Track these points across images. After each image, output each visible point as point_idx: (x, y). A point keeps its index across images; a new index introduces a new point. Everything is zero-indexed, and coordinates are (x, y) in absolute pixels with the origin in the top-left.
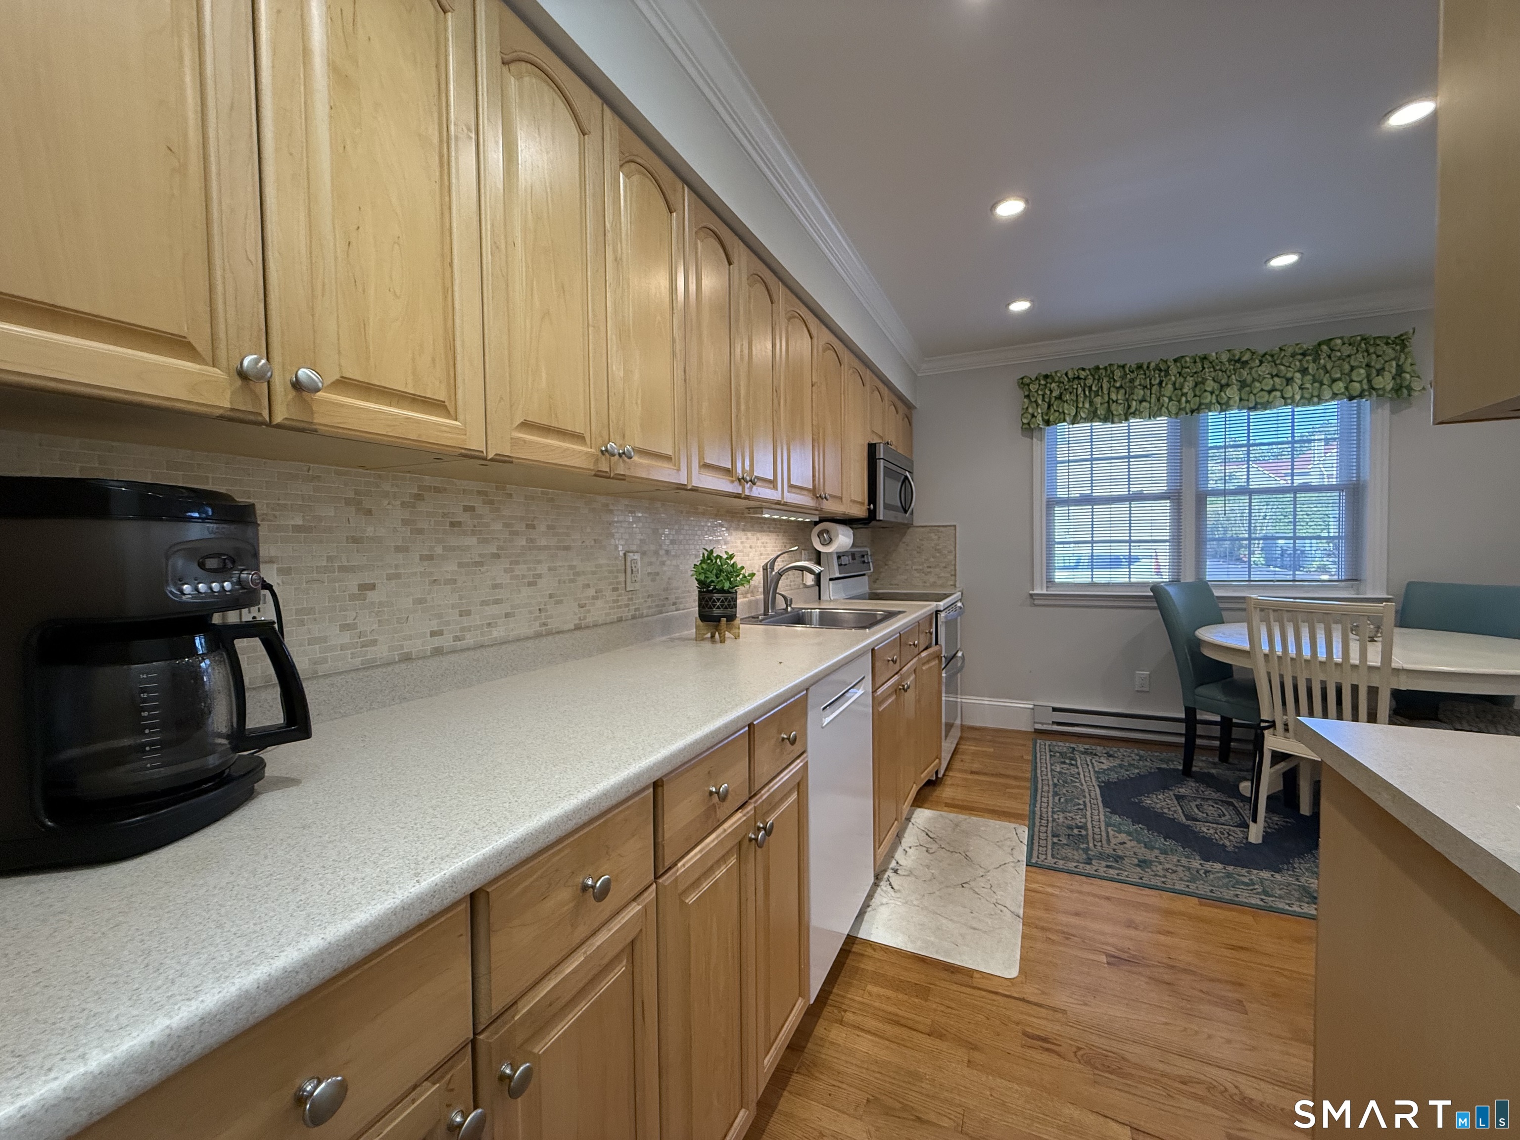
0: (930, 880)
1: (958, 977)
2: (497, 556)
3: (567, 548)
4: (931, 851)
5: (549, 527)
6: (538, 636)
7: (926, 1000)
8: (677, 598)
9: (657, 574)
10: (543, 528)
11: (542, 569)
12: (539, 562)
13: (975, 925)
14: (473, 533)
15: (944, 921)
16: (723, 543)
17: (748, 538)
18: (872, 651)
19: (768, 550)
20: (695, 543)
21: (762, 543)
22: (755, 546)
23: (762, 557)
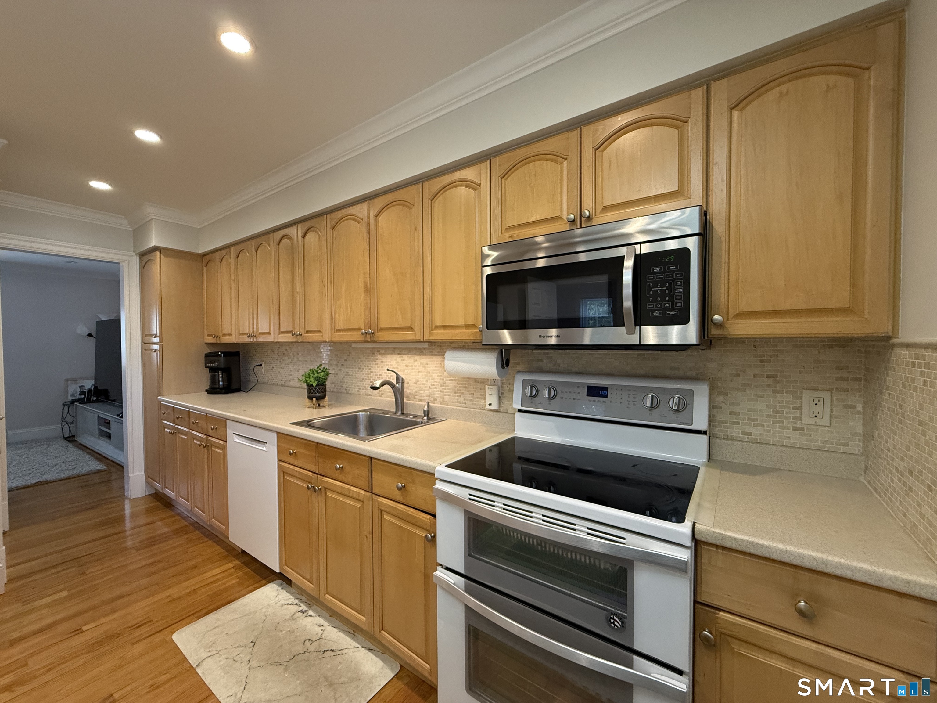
0: (276, 627)
1: (203, 612)
2: (291, 362)
3: (306, 361)
4: (307, 642)
5: (302, 354)
6: (299, 388)
7: (208, 595)
8: (347, 387)
9: (337, 374)
10: (300, 354)
11: (300, 367)
12: (300, 365)
13: (217, 629)
14: (287, 356)
15: (236, 616)
16: (378, 362)
17: (404, 360)
18: (278, 433)
19: (429, 369)
20: (359, 362)
21: (421, 364)
22: (412, 366)
23: (420, 374)
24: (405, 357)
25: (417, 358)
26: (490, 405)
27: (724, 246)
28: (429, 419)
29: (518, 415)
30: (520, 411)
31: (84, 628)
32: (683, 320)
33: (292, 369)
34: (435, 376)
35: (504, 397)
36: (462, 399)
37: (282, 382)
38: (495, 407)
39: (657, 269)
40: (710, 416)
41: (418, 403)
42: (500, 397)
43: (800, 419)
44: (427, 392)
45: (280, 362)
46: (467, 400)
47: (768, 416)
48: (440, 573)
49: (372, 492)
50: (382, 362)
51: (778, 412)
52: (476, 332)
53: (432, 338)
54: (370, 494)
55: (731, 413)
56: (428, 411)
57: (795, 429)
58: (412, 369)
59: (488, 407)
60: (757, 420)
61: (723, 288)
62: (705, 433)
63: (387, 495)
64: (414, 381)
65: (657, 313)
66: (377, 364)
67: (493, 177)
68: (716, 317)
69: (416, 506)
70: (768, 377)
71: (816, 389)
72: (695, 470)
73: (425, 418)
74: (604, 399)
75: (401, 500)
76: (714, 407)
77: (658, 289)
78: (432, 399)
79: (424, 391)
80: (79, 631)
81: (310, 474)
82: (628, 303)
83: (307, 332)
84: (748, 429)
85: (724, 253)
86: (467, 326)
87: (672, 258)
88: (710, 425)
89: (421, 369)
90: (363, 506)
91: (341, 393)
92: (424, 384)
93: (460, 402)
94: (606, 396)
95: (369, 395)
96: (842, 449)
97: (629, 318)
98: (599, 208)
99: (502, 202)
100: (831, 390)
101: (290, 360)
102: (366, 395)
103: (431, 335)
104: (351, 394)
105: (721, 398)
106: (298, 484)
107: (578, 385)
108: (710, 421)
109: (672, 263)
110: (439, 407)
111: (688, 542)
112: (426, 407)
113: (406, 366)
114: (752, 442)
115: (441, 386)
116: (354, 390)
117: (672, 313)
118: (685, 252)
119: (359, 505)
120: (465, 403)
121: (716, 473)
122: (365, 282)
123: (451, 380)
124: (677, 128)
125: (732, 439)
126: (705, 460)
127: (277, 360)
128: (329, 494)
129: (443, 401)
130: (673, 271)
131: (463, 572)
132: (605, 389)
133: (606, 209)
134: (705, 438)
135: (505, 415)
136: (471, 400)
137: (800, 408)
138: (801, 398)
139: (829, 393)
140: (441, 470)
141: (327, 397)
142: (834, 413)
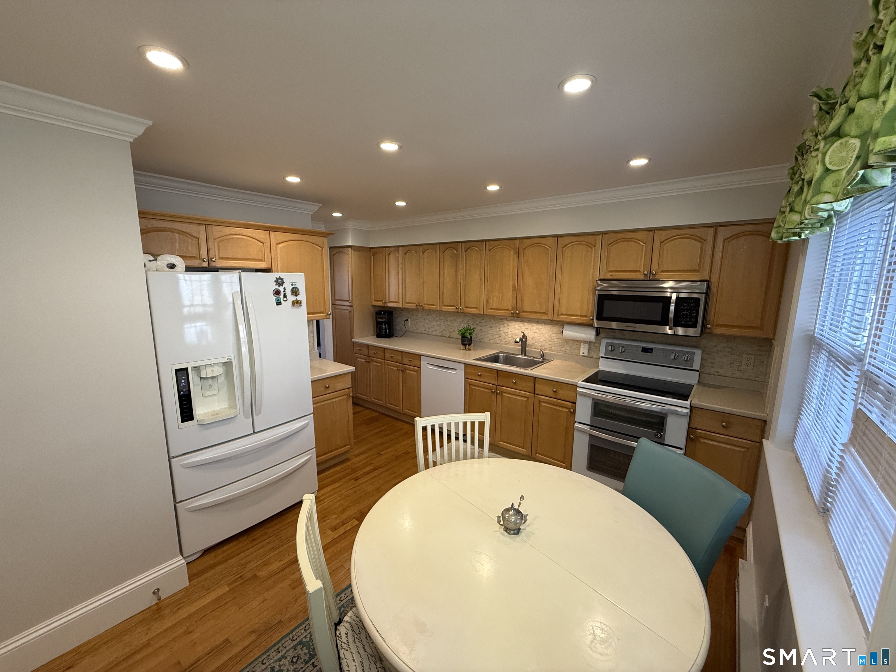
8: (481, 338)
16: (506, 325)
17: (525, 325)
18: (465, 364)
19: (542, 332)
20: (491, 324)
21: (537, 328)
22: (530, 329)
23: (536, 334)
24: (525, 324)
25: (534, 325)
26: (583, 353)
27: (715, 297)
28: (543, 359)
29: (601, 359)
30: (602, 357)
31: (382, 453)
32: (694, 326)
33: (435, 324)
34: (546, 335)
35: (591, 350)
36: (564, 349)
37: (425, 332)
38: (586, 354)
39: (685, 304)
40: (701, 363)
41: (534, 350)
42: (589, 350)
43: (741, 366)
44: (540, 344)
45: (424, 319)
46: (567, 350)
47: (727, 365)
48: (577, 425)
49: (534, 393)
50: (508, 325)
51: (732, 363)
52: (587, 319)
53: (558, 319)
54: (533, 394)
55: (711, 363)
56: (544, 355)
57: (738, 370)
58: (530, 331)
59: (581, 354)
60: (722, 366)
61: (713, 313)
62: (698, 371)
63: (544, 395)
64: (532, 337)
65: (683, 322)
66: (505, 326)
67: (603, 244)
68: (708, 325)
69: (562, 399)
70: (729, 348)
71: (749, 354)
72: (692, 386)
73: (542, 358)
74: (651, 354)
75: (554, 397)
76: (703, 360)
77: (685, 313)
78: (543, 348)
79: (538, 343)
80: (380, 454)
81: (492, 385)
82: (671, 315)
83: (466, 307)
84: (718, 370)
85: (714, 300)
86: (581, 316)
87: (692, 301)
88: (700, 367)
89: (537, 331)
90: (528, 400)
91: (476, 341)
92: (539, 340)
93: (562, 351)
94: (651, 353)
95: (498, 344)
96: (756, 379)
97: (671, 323)
98: (660, 270)
99: (608, 257)
100: (755, 355)
101: (433, 319)
102: (496, 343)
103: (558, 318)
104: (483, 342)
105: (707, 356)
106: (481, 390)
107: (637, 347)
108: (701, 365)
109: (692, 303)
110: (548, 353)
111: (689, 407)
112: (541, 353)
113: (526, 329)
114: (719, 376)
115: (550, 341)
116: (487, 341)
117: (690, 323)
118: (698, 300)
119: (525, 399)
120: (566, 351)
121: (701, 387)
122: (513, 284)
123: (557, 338)
124: (701, 242)
125: (710, 374)
126: (697, 382)
127: (421, 318)
128: (504, 394)
129: (551, 349)
130: (692, 306)
131: (589, 424)
132: (652, 349)
133: (663, 271)
134: (698, 373)
135: (591, 359)
136: (570, 350)
137: (741, 362)
138: (742, 357)
139: (754, 356)
140: (580, 383)
141: (472, 345)
142: (755, 364)
